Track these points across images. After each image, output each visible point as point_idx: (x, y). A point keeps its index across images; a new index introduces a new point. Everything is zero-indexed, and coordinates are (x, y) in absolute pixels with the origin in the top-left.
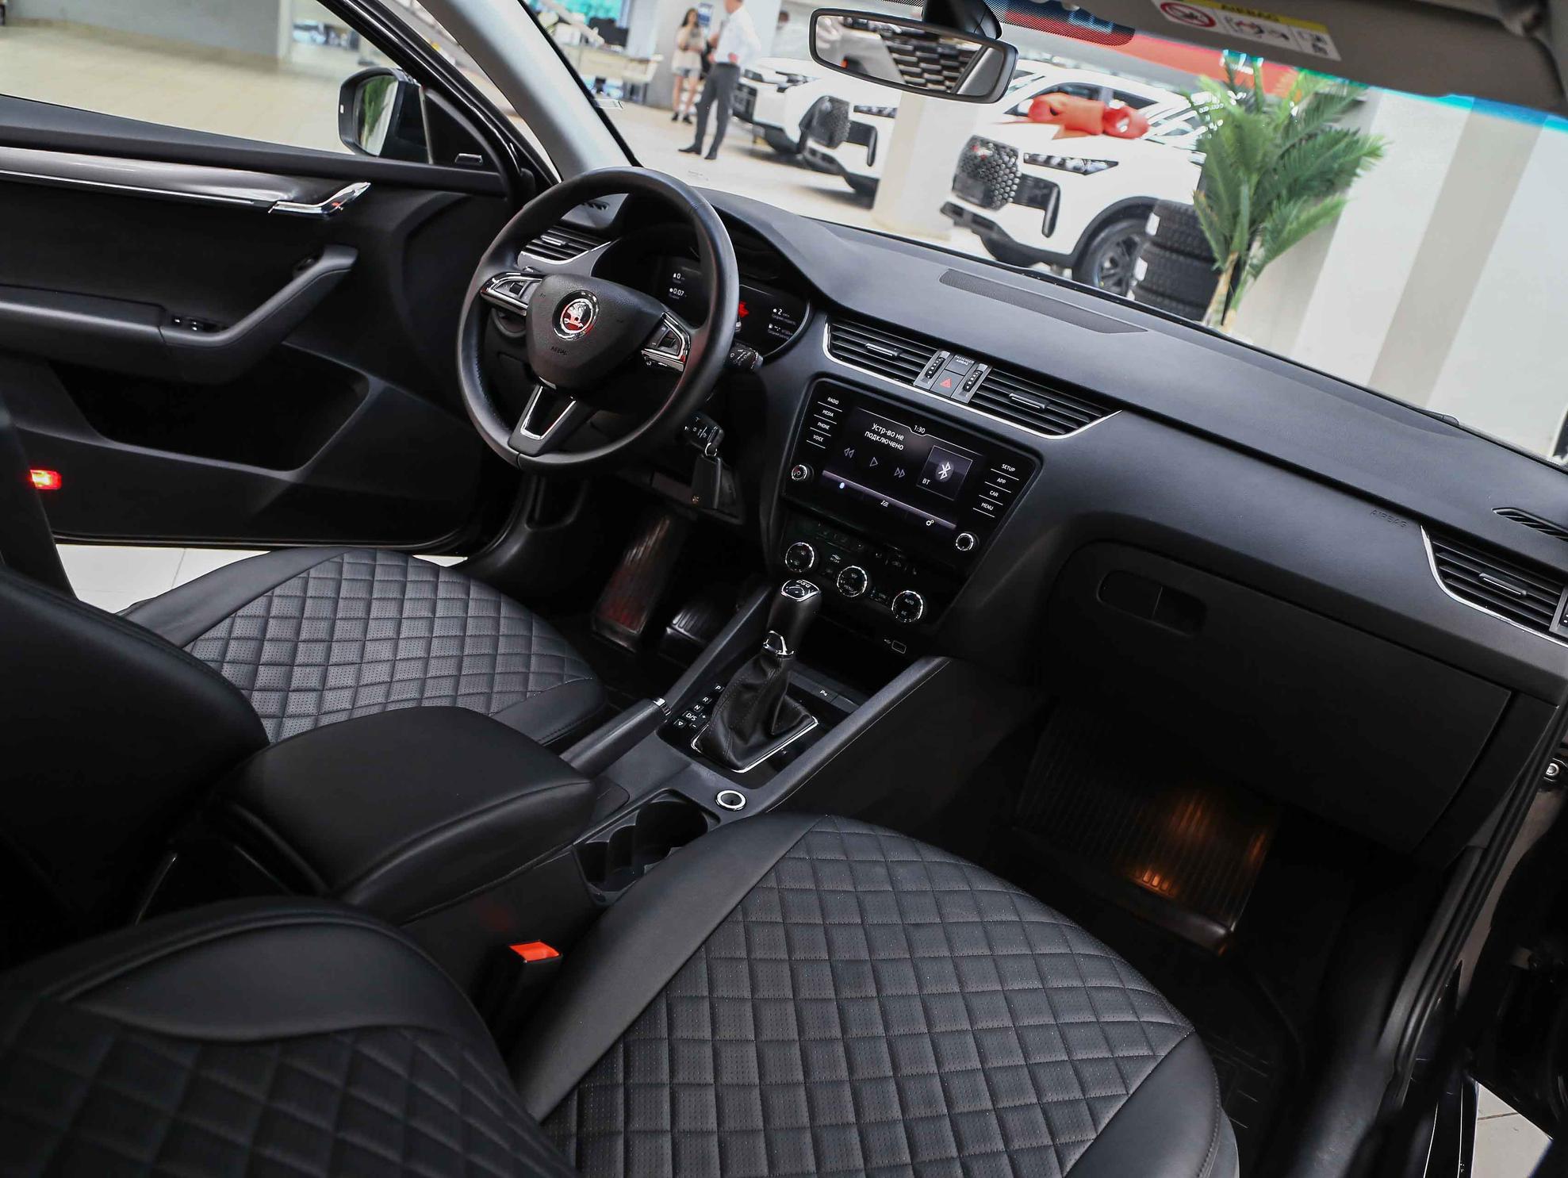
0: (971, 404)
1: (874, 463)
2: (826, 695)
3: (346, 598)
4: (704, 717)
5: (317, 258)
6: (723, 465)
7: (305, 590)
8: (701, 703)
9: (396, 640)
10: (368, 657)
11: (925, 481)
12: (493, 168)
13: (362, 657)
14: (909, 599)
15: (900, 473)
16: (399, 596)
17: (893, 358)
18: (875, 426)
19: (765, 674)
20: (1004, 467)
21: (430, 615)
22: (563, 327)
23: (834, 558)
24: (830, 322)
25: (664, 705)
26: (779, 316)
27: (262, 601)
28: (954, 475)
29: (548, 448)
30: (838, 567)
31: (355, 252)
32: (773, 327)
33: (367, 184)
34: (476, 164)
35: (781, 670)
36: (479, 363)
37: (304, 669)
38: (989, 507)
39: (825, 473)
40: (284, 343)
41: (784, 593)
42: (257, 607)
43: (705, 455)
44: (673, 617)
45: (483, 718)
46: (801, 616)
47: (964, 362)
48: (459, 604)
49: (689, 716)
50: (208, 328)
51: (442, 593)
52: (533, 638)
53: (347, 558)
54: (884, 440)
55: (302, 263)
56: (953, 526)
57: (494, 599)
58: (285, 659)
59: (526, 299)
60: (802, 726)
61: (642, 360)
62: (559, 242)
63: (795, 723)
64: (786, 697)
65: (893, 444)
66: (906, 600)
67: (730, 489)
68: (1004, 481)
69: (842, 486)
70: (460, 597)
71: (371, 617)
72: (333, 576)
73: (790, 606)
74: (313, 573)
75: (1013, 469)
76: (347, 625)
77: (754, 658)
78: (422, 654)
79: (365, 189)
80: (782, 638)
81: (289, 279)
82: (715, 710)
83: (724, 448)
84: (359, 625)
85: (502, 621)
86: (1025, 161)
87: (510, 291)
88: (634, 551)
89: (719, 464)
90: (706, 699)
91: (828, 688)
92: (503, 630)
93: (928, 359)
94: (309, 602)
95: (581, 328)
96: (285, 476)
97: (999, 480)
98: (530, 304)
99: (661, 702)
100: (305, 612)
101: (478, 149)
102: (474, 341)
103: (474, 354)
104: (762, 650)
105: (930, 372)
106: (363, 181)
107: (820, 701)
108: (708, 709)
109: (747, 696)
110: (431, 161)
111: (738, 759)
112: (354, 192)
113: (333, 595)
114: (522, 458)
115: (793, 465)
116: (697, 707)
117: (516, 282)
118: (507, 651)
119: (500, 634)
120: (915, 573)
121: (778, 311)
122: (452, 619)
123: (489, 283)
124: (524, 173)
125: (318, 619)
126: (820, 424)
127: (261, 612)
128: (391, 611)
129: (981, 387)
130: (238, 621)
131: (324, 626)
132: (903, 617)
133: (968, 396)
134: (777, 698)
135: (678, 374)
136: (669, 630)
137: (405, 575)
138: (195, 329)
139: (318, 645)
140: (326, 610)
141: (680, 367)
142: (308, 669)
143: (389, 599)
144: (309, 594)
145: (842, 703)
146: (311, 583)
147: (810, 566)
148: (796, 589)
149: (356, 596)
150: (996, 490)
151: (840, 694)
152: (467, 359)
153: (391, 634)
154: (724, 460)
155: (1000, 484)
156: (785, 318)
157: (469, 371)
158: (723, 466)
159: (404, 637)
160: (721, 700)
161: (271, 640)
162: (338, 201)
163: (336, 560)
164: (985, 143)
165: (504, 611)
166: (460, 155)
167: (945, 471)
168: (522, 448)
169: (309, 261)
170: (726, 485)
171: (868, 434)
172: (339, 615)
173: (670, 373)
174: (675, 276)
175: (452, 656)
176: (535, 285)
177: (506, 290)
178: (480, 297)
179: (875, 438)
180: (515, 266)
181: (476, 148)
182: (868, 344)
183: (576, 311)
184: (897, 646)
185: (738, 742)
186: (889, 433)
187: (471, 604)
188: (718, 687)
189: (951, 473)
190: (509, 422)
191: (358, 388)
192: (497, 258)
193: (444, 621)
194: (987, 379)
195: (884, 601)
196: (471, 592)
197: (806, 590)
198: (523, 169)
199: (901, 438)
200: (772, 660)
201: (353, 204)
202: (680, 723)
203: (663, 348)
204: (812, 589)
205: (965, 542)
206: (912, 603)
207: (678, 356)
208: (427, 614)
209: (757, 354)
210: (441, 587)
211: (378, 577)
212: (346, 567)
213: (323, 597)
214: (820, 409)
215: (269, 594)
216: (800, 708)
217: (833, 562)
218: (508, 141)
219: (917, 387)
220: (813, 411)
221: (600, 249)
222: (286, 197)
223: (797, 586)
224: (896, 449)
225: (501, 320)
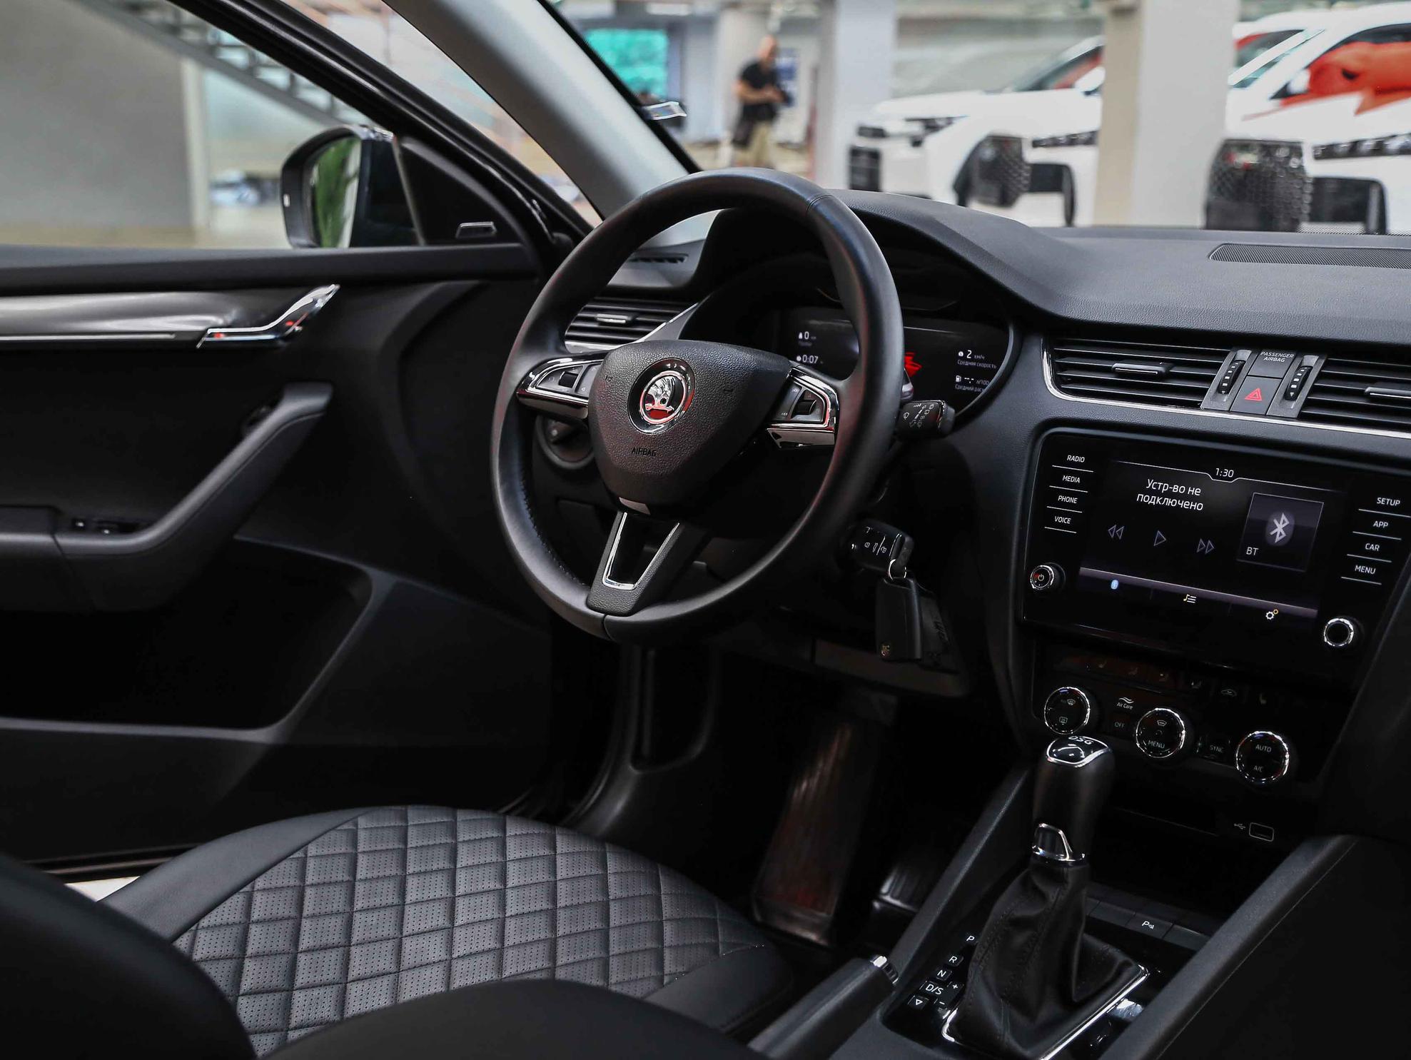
0: (1302, 417)
1: (1160, 539)
2: (1152, 927)
3: (366, 879)
4: (955, 987)
5: (274, 404)
6: (919, 590)
7: (303, 876)
8: (947, 967)
9: (449, 932)
10: (408, 960)
11: (1249, 551)
12: (512, 237)
13: (399, 962)
14: (1262, 745)
15: (1204, 546)
16: (447, 865)
17: (1160, 376)
18: (1151, 484)
19: (1043, 897)
20: (1381, 501)
21: (498, 886)
22: (646, 418)
23: (1123, 702)
24: (1048, 346)
25: (888, 967)
26: (968, 360)
27: (238, 900)
28: (1296, 532)
29: (646, 600)
30: (1131, 717)
31: (329, 389)
32: (963, 379)
33: (333, 287)
34: (487, 235)
35: (1069, 887)
36: (527, 497)
37: (309, 992)
38: (1369, 570)
39: (1084, 570)
40: (237, 537)
41: (1052, 760)
42: (230, 911)
43: (888, 579)
44: (881, 884)
45: (602, 994)
46: (1086, 794)
47: (1276, 360)
48: (541, 864)
49: (930, 988)
50: (127, 528)
51: (512, 852)
52: (663, 897)
53: (363, 822)
54: (1169, 502)
55: (254, 415)
56: (1312, 612)
57: (595, 849)
58: (278, 981)
59: (585, 390)
60: (1121, 981)
61: (769, 440)
62: (622, 319)
63: (1109, 977)
64: (1086, 937)
65: (1185, 505)
66: (1258, 747)
67: (937, 627)
68: (1385, 524)
69: (1115, 585)
70: (541, 853)
71: (408, 901)
72: (343, 850)
73: (1066, 775)
74: (312, 850)
75: (1397, 502)
76: (373, 918)
77: (1022, 874)
78: (493, 944)
79: (331, 296)
80: (1061, 833)
81: (237, 439)
82: (971, 971)
83: (916, 565)
84: (390, 916)
85: (611, 879)
86: (1317, 158)
87: (560, 384)
88: (804, 785)
89: (914, 589)
90: (953, 959)
91: (1152, 916)
92: (614, 891)
93: (1217, 366)
94: (309, 892)
95: (671, 412)
96: (260, 736)
97: (1376, 524)
98: (592, 396)
99: (880, 961)
100: (305, 907)
101: (488, 213)
102: (516, 467)
103: (519, 484)
104: (1032, 860)
105: (1225, 385)
106: (327, 284)
107: (1144, 937)
108: (959, 974)
109: (1020, 939)
110: (421, 240)
111: (1025, 1047)
112: (315, 302)
113: (346, 878)
114: (610, 622)
115: (1033, 564)
116: (942, 973)
117: (567, 369)
118: (624, 922)
119: (611, 897)
120: (1263, 702)
121: (966, 354)
122: (533, 888)
123: (526, 381)
124: (559, 240)
125: (326, 914)
126: (1061, 498)
127: (237, 917)
128: (438, 887)
129: (1314, 390)
130: (202, 935)
131: (336, 924)
132: (1259, 776)
133: (1294, 407)
134: (1072, 937)
135: (828, 450)
136: (877, 905)
137: (454, 835)
138: (107, 532)
139: (328, 953)
140: (337, 900)
141: (829, 438)
142: (316, 992)
143: (432, 871)
144: (309, 880)
145: (1183, 935)
146: (311, 864)
147: (1086, 722)
148: (1072, 751)
149: (381, 874)
150: (1374, 541)
151: (1175, 923)
152: (509, 494)
153: (442, 921)
154: (918, 580)
155: (1380, 531)
156: (977, 361)
157: (515, 510)
158: (921, 593)
159: (461, 923)
160: (977, 954)
161: (256, 956)
162: (293, 318)
163: (345, 827)
164: (1245, 145)
165: (612, 866)
166: (463, 225)
167: (1280, 528)
168: (607, 607)
169: (264, 410)
170: (930, 623)
171: (1142, 497)
172: (359, 905)
173: (816, 454)
174: (801, 336)
175: (539, 941)
176: (594, 369)
177: (554, 385)
178: (518, 401)
179: (1154, 501)
180: (562, 348)
181: (483, 212)
182: (1116, 365)
183: (660, 388)
184: (1256, 830)
185: (1022, 1020)
186: (1176, 489)
187: (559, 860)
188: (971, 938)
189: (1291, 530)
190: (583, 574)
191: (355, 592)
192: (535, 340)
193: (521, 892)
194: (1321, 376)
195: (1220, 758)
196: (559, 844)
197: (1088, 750)
198: (556, 235)
199: (1196, 492)
200: (1052, 870)
201: (315, 321)
202: (918, 1002)
203: (800, 417)
204: (1096, 747)
205: (1339, 632)
206: (1268, 749)
207: (822, 423)
208: (495, 885)
209: (945, 406)
210: (511, 844)
211: (412, 843)
212: (362, 835)
213: (330, 883)
214: (1057, 477)
215: (247, 888)
216: (1112, 951)
217: (1122, 710)
218: (529, 196)
219: (1206, 410)
220: (1048, 477)
221: (682, 317)
222: (221, 322)
223: (1072, 746)
224: (1193, 511)
225: (554, 447)
